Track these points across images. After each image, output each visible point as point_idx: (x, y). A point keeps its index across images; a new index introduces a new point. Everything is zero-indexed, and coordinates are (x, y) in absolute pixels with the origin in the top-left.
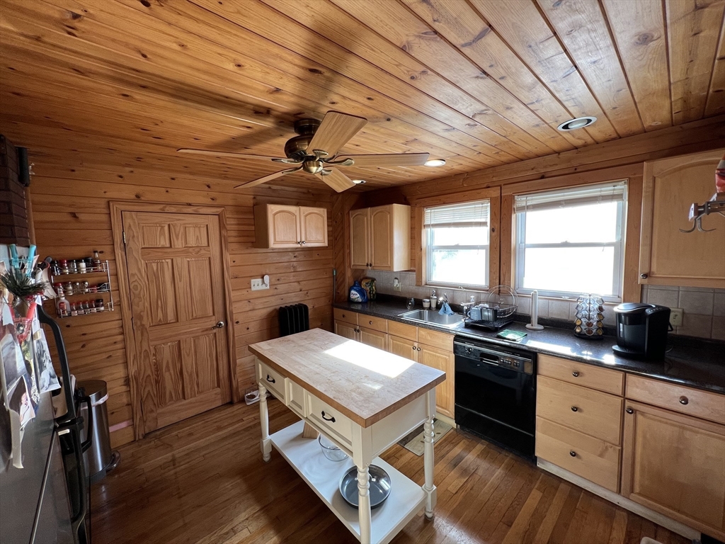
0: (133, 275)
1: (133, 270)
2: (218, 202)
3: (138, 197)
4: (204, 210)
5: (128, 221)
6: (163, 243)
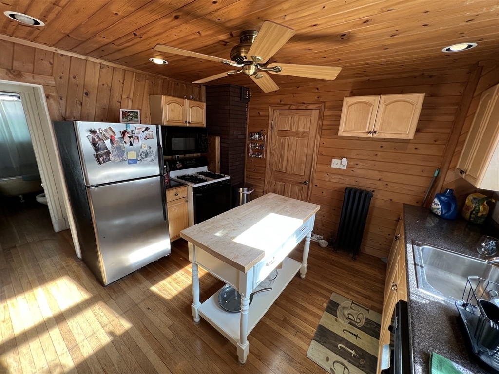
0: (273, 143)
1: (273, 141)
2: (321, 100)
3: (281, 101)
4: (311, 106)
5: (275, 115)
6: (287, 128)
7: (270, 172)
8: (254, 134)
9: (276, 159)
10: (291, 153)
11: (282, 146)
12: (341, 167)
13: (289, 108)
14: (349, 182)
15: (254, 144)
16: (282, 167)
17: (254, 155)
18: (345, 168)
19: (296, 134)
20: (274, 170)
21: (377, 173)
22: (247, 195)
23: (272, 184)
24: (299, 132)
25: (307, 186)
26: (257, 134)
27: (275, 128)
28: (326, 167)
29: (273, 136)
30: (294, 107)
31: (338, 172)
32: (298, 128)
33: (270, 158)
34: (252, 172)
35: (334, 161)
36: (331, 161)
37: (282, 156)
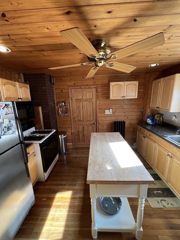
0: (74, 106)
1: (73, 105)
2: (96, 84)
3: (75, 84)
4: (92, 87)
5: (72, 92)
6: (80, 98)
7: (74, 122)
8: (61, 103)
9: (76, 115)
10: (85, 110)
11: (79, 107)
12: (110, 113)
13: (80, 87)
14: (114, 119)
15: (62, 108)
16: (80, 118)
17: (63, 114)
18: (111, 113)
19: (86, 100)
20: (76, 121)
21: (123, 113)
22: (64, 138)
23: (76, 128)
24: (87, 100)
25: (95, 125)
26: (63, 103)
27: (73, 98)
28: (103, 114)
29: (73, 103)
30: (83, 87)
31: (109, 116)
32: (86, 97)
33: (73, 115)
34: (63, 124)
35: (106, 111)
36: (105, 111)
37: (80, 113)
